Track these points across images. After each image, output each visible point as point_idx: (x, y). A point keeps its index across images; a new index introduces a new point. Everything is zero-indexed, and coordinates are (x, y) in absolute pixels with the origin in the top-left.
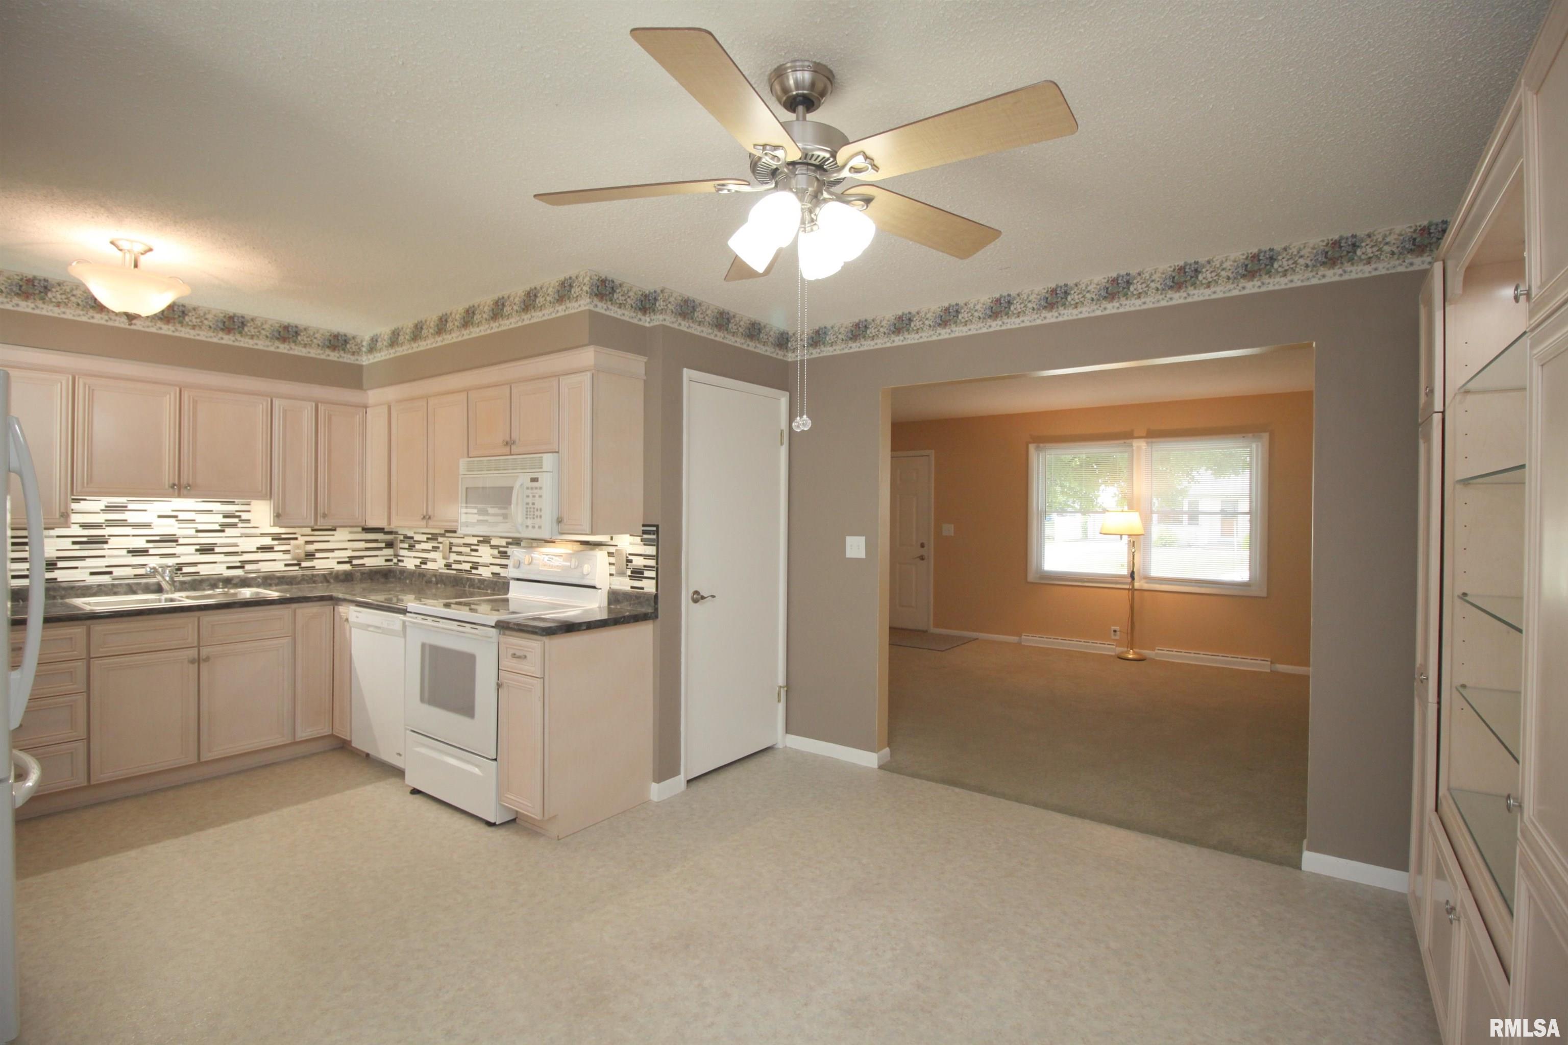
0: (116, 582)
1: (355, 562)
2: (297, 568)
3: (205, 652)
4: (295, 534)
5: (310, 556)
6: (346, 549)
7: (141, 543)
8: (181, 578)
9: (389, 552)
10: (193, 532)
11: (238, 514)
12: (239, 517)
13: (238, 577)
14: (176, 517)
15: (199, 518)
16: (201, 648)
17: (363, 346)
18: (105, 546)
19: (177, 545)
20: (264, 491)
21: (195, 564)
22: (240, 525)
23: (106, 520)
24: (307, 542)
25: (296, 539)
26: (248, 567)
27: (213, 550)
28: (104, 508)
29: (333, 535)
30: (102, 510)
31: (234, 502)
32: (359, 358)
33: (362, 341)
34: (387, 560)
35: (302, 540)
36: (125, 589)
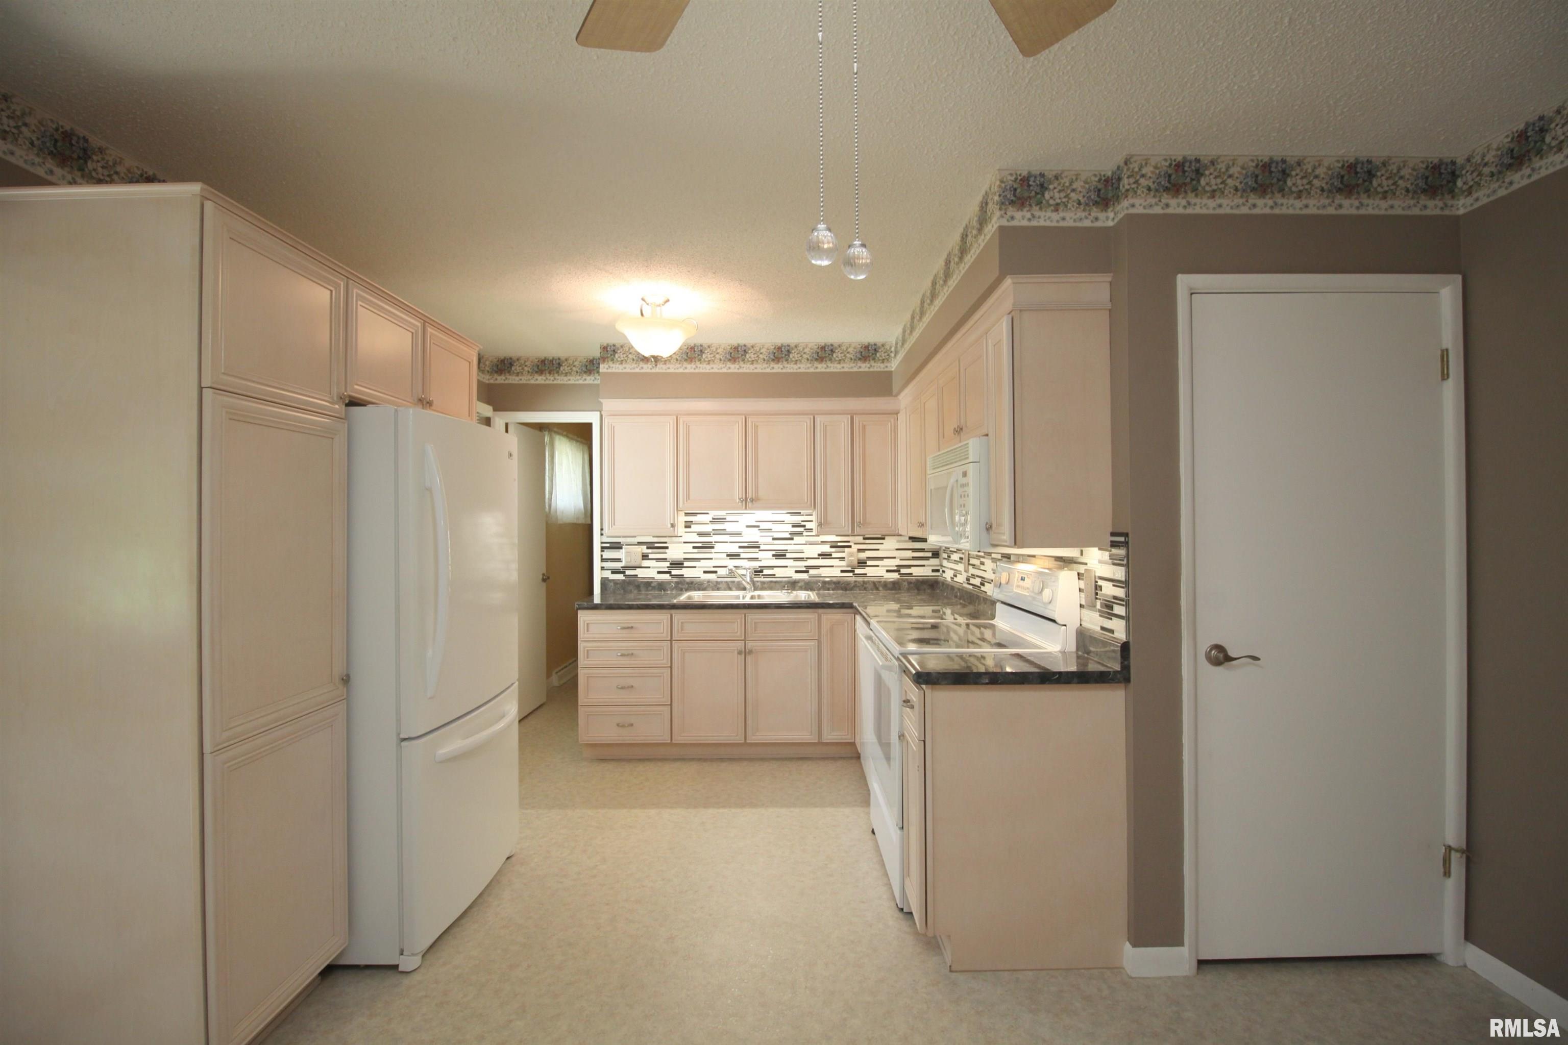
0: (719, 580)
1: (903, 571)
2: (851, 574)
3: (750, 645)
4: (849, 542)
5: (862, 563)
6: (895, 558)
7: (734, 549)
8: (762, 579)
9: (934, 562)
10: (770, 540)
11: (803, 523)
12: (804, 526)
13: (803, 580)
14: (758, 526)
15: (775, 527)
16: (747, 642)
17: (891, 352)
18: (712, 550)
19: (760, 550)
20: (809, 503)
21: (772, 567)
22: (805, 534)
23: (713, 530)
24: (859, 550)
25: (850, 547)
26: (812, 572)
27: (785, 555)
28: (712, 520)
29: (882, 544)
30: (710, 522)
31: (800, 513)
32: (888, 365)
33: (891, 348)
34: (933, 571)
35: (855, 548)
36: (725, 586)
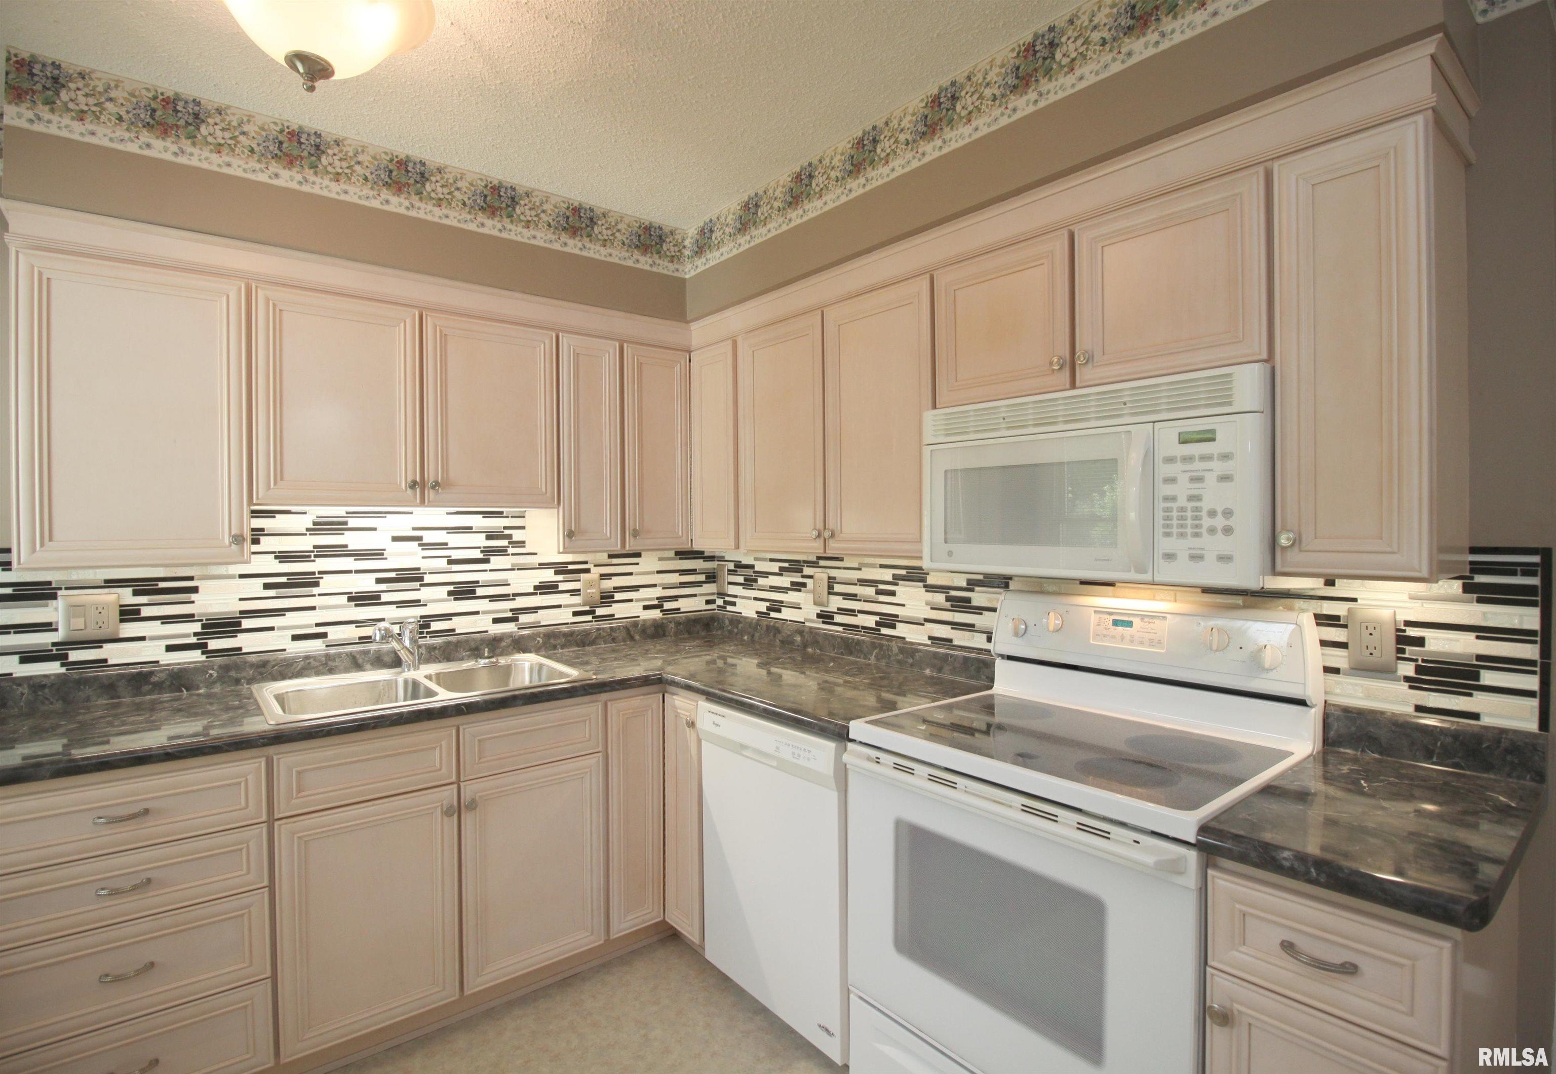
0: (333, 651)
1: (668, 605)
2: (589, 618)
3: (469, 791)
4: (586, 563)
5: (607, 598)
6: (655, 586)
7: (367, 584)
8: (429, 641)
9: (711, 588)
10: (442, 564)
11: (507, 532)
12: (509, 537)
13: (510, 635)
14: (419, 539)
15: (454, 540)
16: (462, 784)
17: (684, 247)
18: (315, 590)
19: (421, 585)
20: (549, 494)
21: (448, 617)
22: (511, 550)
23: (315, 547)
24: (604, 576)
25: (587, 571)
26: (524, 619)
27: (474, 592)
28: (311, 526)
29: (638, 564)
30: (308, 530)
31: (502, 513)
32: (680, 268)
33: (683, 240)
34: (708, 602)
35: (596, 572)
36: (347, 662)
